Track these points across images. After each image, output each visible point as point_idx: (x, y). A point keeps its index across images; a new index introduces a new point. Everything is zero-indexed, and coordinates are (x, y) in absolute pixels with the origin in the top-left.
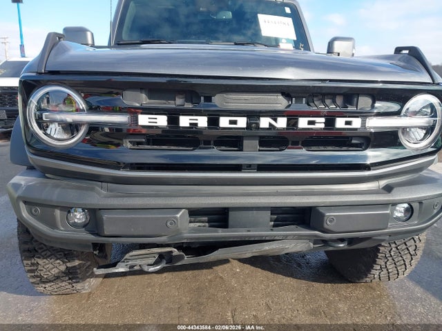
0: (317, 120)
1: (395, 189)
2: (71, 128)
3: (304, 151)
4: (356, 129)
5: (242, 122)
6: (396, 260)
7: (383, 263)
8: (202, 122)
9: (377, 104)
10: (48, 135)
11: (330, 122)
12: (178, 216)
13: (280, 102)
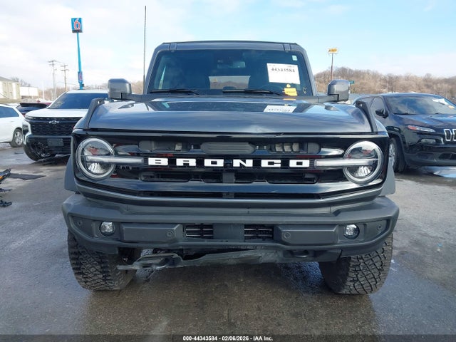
0: (275, 161)
1: (341, 213)
2: (105, 166)
3: (267, 183)
4: (306, 168)
5: (220, 163)
6: (366, 273)
7: (355, 276)
8: (192, 162)
9: (322, 149)
10: (90, 171)
11: (285, 163)
12: (175, 228)
13: (248, 149)
